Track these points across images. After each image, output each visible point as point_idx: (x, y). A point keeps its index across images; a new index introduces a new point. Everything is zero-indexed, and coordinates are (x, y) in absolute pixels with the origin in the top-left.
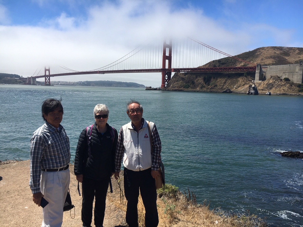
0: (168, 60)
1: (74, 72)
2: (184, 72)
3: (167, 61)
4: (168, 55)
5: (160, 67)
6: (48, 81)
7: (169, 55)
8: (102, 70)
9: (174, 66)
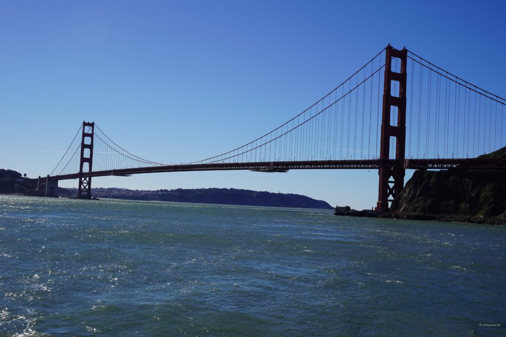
0: (395, 138)
1: (152, 166)
2: (439, 170)
3: (393, 140)
4: (396, 125)
5: (375, 154)
6: (87, 187)
7: (398, 124)
8: (220, 162)
9: (410, 154)
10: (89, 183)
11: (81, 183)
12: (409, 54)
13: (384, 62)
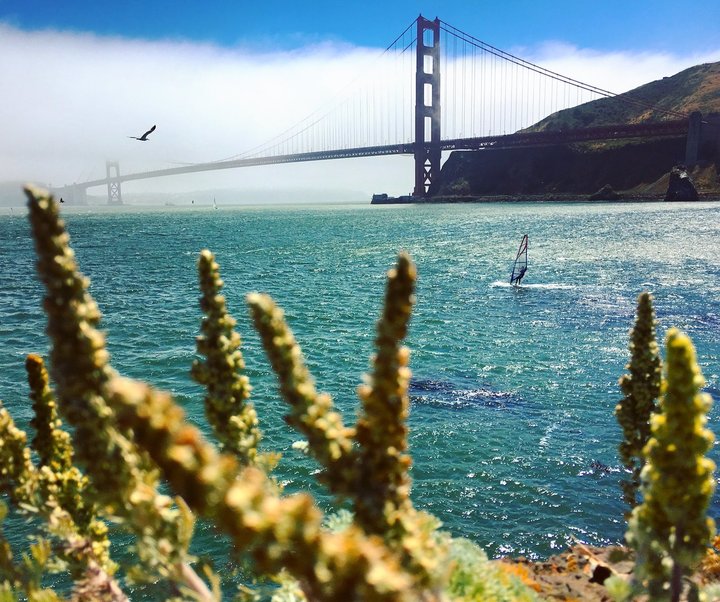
0: (430, 119)
4: (430, 105)
6: (117, 193)
7: (432, 103)
10: (119, 189)
11: (110, 189)
12: (441, 24)
13: (415, 36)
